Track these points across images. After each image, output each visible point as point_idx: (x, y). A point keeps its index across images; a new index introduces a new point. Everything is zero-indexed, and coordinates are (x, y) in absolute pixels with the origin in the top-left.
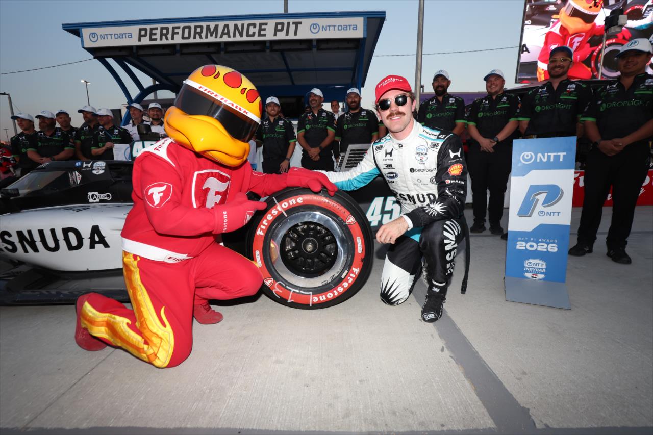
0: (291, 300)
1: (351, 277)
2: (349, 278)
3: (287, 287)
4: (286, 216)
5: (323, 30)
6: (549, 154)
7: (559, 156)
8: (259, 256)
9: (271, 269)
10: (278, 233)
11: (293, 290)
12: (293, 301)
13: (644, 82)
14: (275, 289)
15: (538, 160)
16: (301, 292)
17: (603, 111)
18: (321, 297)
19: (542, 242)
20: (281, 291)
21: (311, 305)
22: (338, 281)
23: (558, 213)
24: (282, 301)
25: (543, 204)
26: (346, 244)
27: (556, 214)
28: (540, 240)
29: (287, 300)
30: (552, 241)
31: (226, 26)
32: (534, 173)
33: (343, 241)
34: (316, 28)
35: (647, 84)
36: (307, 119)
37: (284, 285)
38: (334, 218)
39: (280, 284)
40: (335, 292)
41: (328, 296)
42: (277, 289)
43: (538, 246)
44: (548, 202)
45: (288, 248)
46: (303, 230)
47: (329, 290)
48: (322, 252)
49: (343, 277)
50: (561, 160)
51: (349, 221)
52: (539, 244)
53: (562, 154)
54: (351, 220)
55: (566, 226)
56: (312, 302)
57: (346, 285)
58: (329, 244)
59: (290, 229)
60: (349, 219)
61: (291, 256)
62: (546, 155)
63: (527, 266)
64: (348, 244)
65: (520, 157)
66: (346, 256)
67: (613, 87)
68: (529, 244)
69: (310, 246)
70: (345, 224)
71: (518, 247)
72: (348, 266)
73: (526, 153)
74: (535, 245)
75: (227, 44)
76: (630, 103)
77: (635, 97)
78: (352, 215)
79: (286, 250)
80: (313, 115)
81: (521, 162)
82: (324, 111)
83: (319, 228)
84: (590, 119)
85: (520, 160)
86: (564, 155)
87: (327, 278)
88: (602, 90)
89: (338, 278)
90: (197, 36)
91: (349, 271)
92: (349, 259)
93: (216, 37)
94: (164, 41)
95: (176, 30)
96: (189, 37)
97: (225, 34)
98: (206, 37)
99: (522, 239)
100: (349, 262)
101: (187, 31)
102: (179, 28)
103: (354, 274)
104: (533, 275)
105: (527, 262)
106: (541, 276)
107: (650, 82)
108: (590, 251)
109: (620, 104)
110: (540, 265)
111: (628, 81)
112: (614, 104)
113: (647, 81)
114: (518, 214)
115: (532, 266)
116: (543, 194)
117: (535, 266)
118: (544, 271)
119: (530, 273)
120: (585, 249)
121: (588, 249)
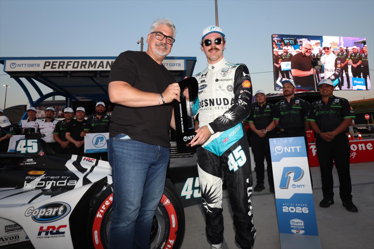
1: (168, 248)
2: (166, 248)
6: (291, 147)
8: (97, 235)
9: (106, 246)
25: (294, 180)
27: (303, 186)
28: (297, 205)
30: (303, 205)
31: (102, 62)
32: (284, 159)
43: (296, 209)
49: (162, 248)
50: (298, 151)
51: (166, 203)
53: (298, 147)
60: (166, 201)
62: (289, 148)
63: (292, 224)
64: (165, 220)
65: (275, 149)
67: (319, 102)
68: (290, 208)
70: (162, 205)
71: (284, 210)
72: (166, 238)
73: (278, 147)
74: (293, 208)
75: (101, 72)
76: (330, 112)
77: (332, 109)
78: (168, 198)
81: (276, 153)
84: (312, 120)
85: (275, 151)
90: (83, 67)
91: (166, 243)
92: (167, 232)
93: (95, 68)
94: (61, 69)
95: (69, 63)
96: (77, 67)
97: (101, 66)
98: (89, 68)
99: (285, 204)
100: (166, 235)
101: (76, 64)
102: (71, 62)
103: (170, 245)
104: (297, 231)
105: (291, 221)
106: (302, 232)
107: (337, 101)
108: (333, 203)
109: (325, 112)
110: (300, 223)
111: (326, 100)
112: (322, 112)
113: (335, 100)
114: (280, 187)
115: (295, 224)
116: (292, 173)
117: (297, 224)
118: (303, 227)
119: (295, 229)
120: (329, 202)
121: (331, 202)
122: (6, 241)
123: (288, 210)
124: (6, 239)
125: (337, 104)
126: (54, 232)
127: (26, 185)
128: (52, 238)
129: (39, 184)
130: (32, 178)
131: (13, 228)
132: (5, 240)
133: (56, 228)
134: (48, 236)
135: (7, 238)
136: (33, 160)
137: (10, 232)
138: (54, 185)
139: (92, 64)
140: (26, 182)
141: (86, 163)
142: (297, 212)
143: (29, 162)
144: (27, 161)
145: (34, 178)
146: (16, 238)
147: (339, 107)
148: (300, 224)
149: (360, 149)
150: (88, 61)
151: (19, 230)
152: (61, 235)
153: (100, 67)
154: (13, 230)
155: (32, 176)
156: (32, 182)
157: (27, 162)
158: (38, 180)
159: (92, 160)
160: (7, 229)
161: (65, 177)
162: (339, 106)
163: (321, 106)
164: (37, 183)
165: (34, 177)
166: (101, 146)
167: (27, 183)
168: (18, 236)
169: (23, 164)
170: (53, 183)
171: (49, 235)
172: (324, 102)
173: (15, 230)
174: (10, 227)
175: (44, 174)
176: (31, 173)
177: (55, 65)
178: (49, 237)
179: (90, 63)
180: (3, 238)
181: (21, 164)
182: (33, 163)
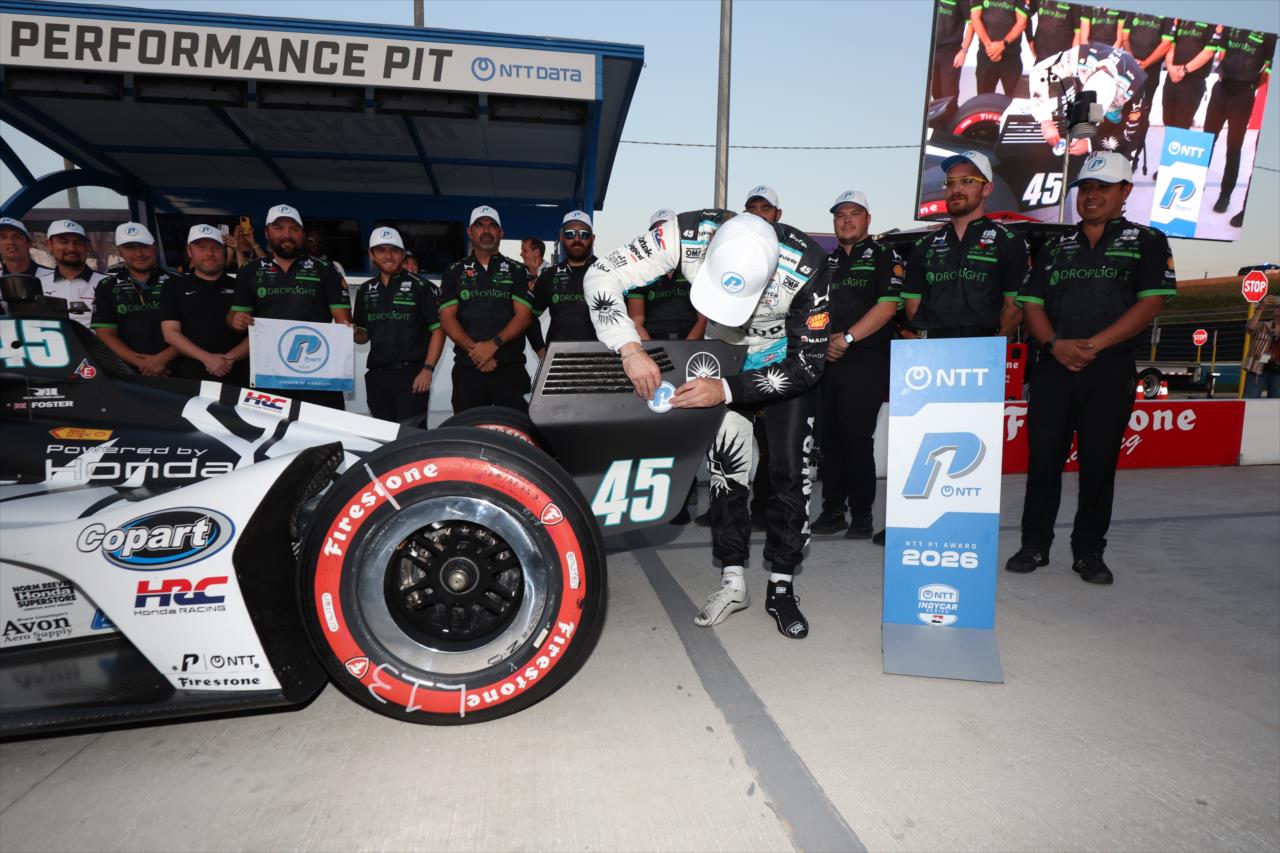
0: (414, 705)
1: (557, 644)
2: (551, 647)
3: (404, 676)
4: (398, 507)
5: (502, 75)
6: (958, 371)
7: (977, 374)
8: (331, 606)
9: (364, 637)
10: (380, 550)
11: (418, 682)
12: (418, 707)
13: (1120, 233)
14: (374, 682)
15: (939, 383)
16: (439, 685)
17: (1055, 286)
18: (486, 695)
19: (949, 549)
20: (388, 687)
21: (463, 715)
22: (526, 655)
23: (977, 489)
24: (393, 710)
25: (949, 473)
26: (543, 570)
27: (973, 492)
28: (946, 545)
29: (405, 708)
30: (967, 546)
31: (261, 42)
32: (931, 409)
33: (535, 563)
34: (487, 67)
35: (1125, 238)
36: (463, 277)
37: (397, 672)
38: (513, 510)
39: (385, 669)
40: (520, 680)
41: (504, 691)
42: (379, 683)
43: (941, 557)
44: (959, 468)
45: (408, 582)
46: (444, 540)
47: (504, 678)
48: (489, 590)
49: (537, 644)
50: (980, 383)
51: (549, 517)
52: (945, 554)
53: (981, 372)
54: (553, 514)
55: (992, 515)
56: (467, 706)
57: (544, 662)
58: (507, 569)
59: (409, 539)
60: (548, 511)
61: (414, 601)
62: (952, 371)
63: (922, 598)
64: (547, 569)
65: (905, 374)
66: (543, 596)
67: (1070, 240)
68: (926, 553)
69: (459, 576)
70: (538, 523)
71: (906, 561)
72: (549, 618)
73: (916, 369)
74: (935, 554)
75: (263, 85)
76: (1100, 273)
77: (1107, 262)
78: (554, 503)
79: (402, 588)
80: (479, 267)
81: (907, 386)
82: (502, 259)
83: (481, 534)
84: (1034, 300)
85: (904, 382)
86: (984, 374)
87: (500, 649)
88: (1053, 245)
89: (526, 648)
90: (183, 58)
91: (550, 630)
92: (551, 602)
93: (234, 65)
94: (88, 63)
95: (122, 38)
96: (159, 59)
97: (259, 60)
98: (208, 63)
99: (912, 544)
100: (551, 610)
101: (152, 43)
102: (131, 32)
103: (563, 636)
104: (935, 617)
105: (923, 591)
106: (949, 619)
107: (1129, 235)
108: (1045, 562)
109: (1082, 274)
110: (948, 596)
111: (1095, 232)
112: (1072, 273)
113: (1125, 232)
114: (904, 493)
115: (933, 599)
116: (949, 452)
117: (938, 599)
118: (955, 607)
119: (929, 612)
120: (1035, 558)
121: (1040, 559)
122: (27, 633)
123: (919, 559)
124: (24, 625)
125: (1128, 245)
126: (186, 597)
127: (54, 473)
128: (183, 613)
129: (98, 471)
130: (69, 450)
131: (43, 594)
132: (22, 629)
133: (194, 584)
134: (168, 608)
135: (29, 626)
136: (59, 393)
137: (35, 605)
138: (155, 475)
139: (223, 49)
140: (49, 463)
141: (256, 412)
142: (945, 564)
143: (46, 401)
144: (36, 394)
145: (75, 450)
146: (58, 626)
147: (1130, 255)
148: (948, 599)
149: (1157, 426)
150: (203, 32)
151: (65, 602)
152: (213, 605)
153: (255, 65)
154: (44, 602)
155: (66, 443)
156: (72, 463)
157: (39, 400)
158: (92, 457)
159: (276, 400)
160: (21, 596)
161: (190, 451)
162: (1134, 252)
163: (1074, 252)
164: (93, 467)
165: (78, 449)
166: (311, 369)
167: (54, 465)
168: (66, 621)
169: (23, 406)
170: (149, 470)
171: (173, 605)
172: (1085, 236)
173: (51, 602)
174: (31, 593)
175: (111, 439)
176: (63, 433)
177: (62, 41)
178: (174, 612)
179: (212, 40)
180: (17, 624)
181: (17, 406)
182: (61, 404)
